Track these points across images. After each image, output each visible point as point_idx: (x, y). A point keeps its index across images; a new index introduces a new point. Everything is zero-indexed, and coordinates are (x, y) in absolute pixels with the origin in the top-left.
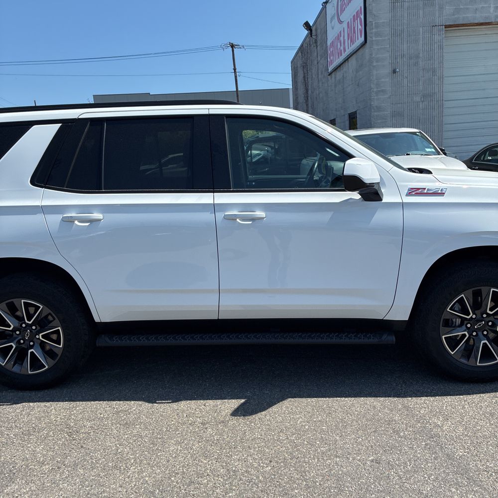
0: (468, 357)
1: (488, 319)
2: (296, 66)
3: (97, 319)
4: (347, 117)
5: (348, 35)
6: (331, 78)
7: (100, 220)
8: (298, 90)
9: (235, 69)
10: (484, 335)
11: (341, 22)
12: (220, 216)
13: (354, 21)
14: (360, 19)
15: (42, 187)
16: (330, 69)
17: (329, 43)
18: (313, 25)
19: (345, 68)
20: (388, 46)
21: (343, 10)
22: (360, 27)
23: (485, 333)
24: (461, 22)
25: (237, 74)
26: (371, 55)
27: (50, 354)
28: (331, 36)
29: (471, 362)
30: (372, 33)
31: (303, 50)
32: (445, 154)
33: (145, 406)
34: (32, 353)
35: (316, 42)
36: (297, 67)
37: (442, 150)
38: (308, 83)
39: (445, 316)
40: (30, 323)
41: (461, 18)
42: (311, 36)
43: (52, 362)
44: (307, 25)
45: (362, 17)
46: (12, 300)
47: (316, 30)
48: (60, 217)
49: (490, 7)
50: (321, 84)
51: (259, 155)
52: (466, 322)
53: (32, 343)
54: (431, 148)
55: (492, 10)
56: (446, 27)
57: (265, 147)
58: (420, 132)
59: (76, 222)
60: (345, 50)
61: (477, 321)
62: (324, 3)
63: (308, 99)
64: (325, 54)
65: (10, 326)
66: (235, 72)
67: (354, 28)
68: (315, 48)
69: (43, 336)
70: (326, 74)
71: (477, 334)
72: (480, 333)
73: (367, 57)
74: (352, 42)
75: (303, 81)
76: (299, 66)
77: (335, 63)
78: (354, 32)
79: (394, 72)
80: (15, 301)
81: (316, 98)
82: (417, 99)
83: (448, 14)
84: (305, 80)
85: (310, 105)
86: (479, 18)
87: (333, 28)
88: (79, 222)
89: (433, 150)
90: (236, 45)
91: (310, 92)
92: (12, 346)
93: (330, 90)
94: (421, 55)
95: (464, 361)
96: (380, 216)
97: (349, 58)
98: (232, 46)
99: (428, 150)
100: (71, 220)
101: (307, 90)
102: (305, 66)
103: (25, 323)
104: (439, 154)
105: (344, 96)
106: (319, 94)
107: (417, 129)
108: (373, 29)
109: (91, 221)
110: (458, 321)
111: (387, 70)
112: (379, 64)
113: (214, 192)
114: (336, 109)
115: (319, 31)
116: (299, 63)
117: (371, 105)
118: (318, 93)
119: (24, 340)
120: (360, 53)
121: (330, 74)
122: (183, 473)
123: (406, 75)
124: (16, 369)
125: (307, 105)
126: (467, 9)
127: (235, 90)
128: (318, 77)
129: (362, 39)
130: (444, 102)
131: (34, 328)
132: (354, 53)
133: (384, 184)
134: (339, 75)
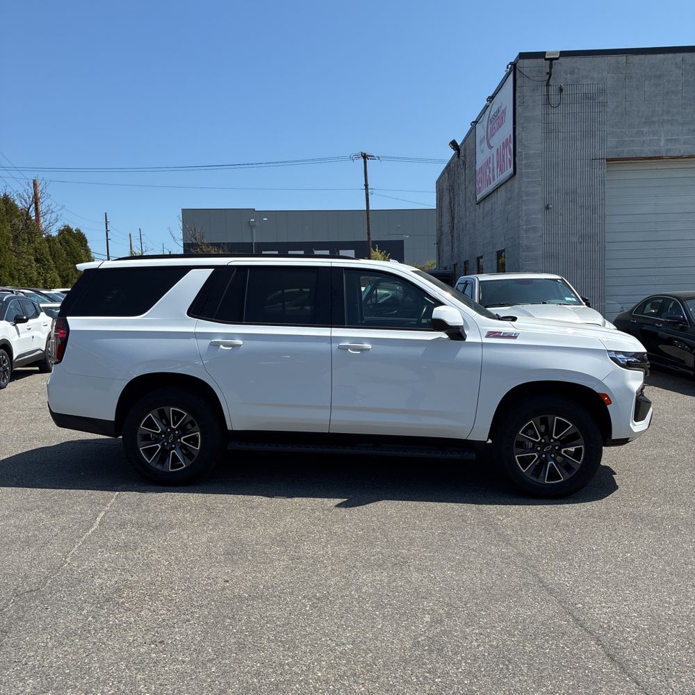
0: (538, 477)
1: (554, 444)
2: (441, 188)
3: (229, 428)
4: (495, 254)
5: (498, 162)
6: (480, 208)
7: (240, 345)
8: (443, 217)
9: (366, 185)
10: (552, 457)
11: (490, 147)
12: (335, 346)
13: (503, 149)
14: (510, 147)
15: (196, 318)
16: (479, 198)
17: (478, 168)
18: (462, 144)
19: (494, 198)
20: (540, 179)
21: (493, 135)
22: (509, 156)
23: (553, 456)
24: (625, 156)
25: (369, 191)
26: (521, 188)
27: (188, 455)
28: (481, 160)
29: (540, 480)
30: (521, 164)
31: (449, 171)
32: (588, 305)
33: (265, 499)
34: (174, 453)
35: (464, 162)
36: (443, 189)
37: (585, 300)
38: (454, 209)
39: (517, 439)
40: (175, 427)
41: (625, 152)
42: (459, 157)
43: (190, 462)
44: (454, 144)
45: (512, 146)
46: (162, 408)
47: (465, 150)
48: (209, 342)
49: (660, 140)
50: (468, 213)
51: (386, 295)
52: (536, 445)
53: (173, 446)
54: (572, 297)
55: (662, 143)
56: (608, 160)
57: (396, 286)
58: (562, 280)
59: (221, 346)
60: (494, 179)
61: (545, 445)
62: (473, 122)
63: (453, 228)
64: (473, 179)
65: (158, 430)
66: (367, 188)
67: (503, 156)
68: (464, 170)
69: (184, 440)
70: (474, 203)
71: (546, 456)
72: (548, 456)
73: (516, 191)
74: (502, 171)
75: (449, 207)
76: (445, 188)
77: (484, 191)
78: (504, 161)
79: (547, 208)
80: (165, 409)
81: (463, 229)
82: (575, 239)
83: (610, 147)
84: (450, 205)
85: (455, 237)
86: (647, 151)
87: (482, 152)
88: (224, 346)
89: (574, 300)
90: (370, 156)
91: (456, 221)
92: (158, 447)
93: (477, 222)
94: (579, 190)
95: (534, 479)
96: (464, 353)
97: (497, 188)
98: (365, 157)
99: (567, 299)
100: (217, 345)
101: (453, 218)
102: (452, 189)
103: (171, 428)
104: (581, 304)
105: (492, 230)
106: (466, 225)
107: (558, 275)
108: (522, 160)
109: (233, 346)
110: (530, 445)
111: (539, 206)
112: (529, 198)
113: (331, 327)
114: (484, 245)
115: (467, 151)
116: (446, 185)
117: (519, 244)
118: (464, 223)
119: (168, 443)
120: (509, 184)
121: (478, 203)
122: (297, 531)
123: (561, 212)
124: (159, 467)
125: (452, 236)
126: (633, 141)
127: (365, 209)
128: (465, 205)
129: (511, 170)
130: (606, 244)
131: (177, 432)
132: (503, 184)
133: (468, 328)
134: (488, 205)
